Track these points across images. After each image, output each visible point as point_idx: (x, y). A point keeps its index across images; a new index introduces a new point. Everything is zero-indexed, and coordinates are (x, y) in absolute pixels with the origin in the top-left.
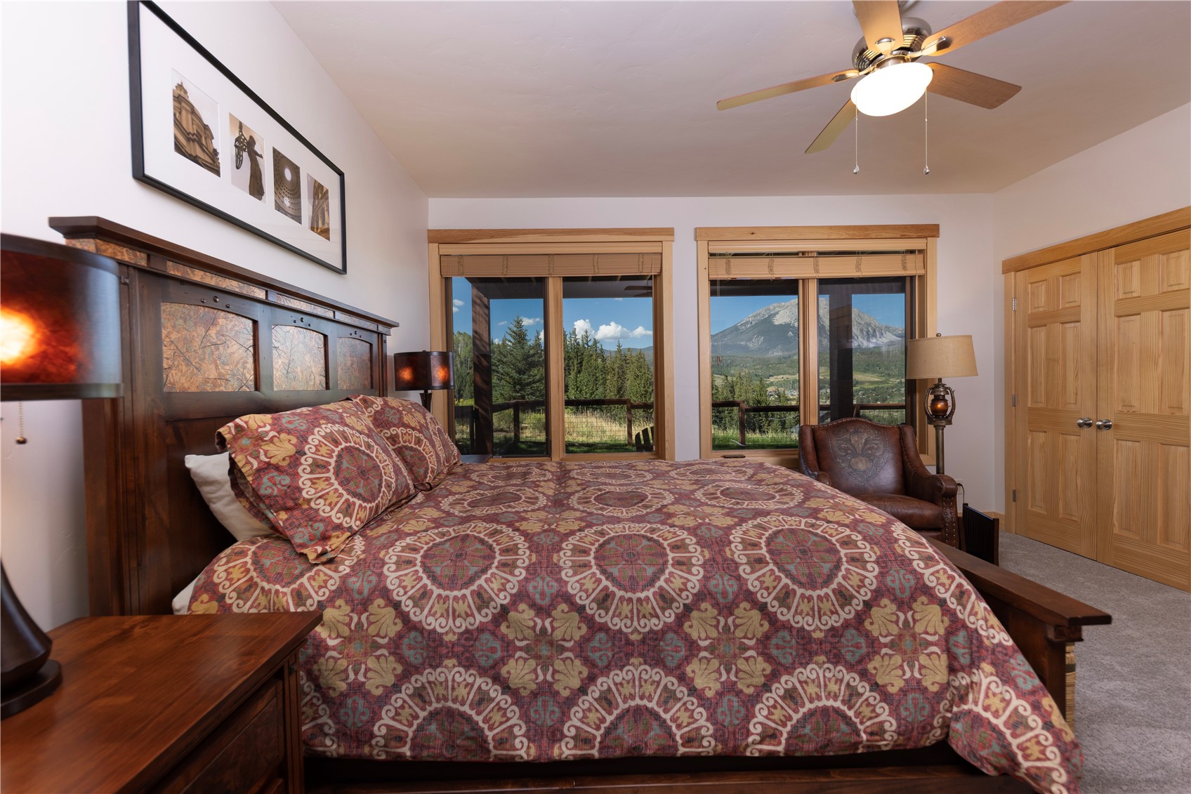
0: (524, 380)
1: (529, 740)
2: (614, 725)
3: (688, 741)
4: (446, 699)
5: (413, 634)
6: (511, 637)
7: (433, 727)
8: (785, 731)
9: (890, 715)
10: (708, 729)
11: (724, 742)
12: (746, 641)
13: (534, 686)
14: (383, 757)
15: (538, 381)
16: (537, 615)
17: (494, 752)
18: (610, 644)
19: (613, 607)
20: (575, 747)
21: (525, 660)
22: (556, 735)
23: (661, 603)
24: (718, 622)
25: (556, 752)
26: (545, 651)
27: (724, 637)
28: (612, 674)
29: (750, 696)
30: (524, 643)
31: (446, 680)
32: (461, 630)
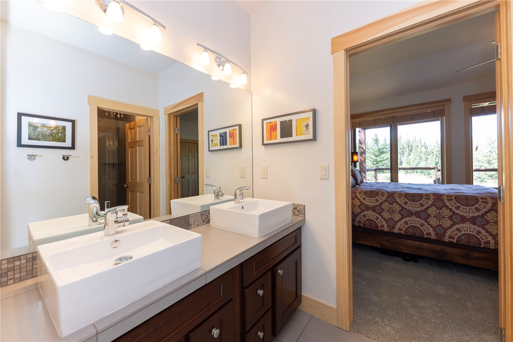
0: (378, 159)
1: (388, 227)
2: (408, 228)
3: (427, 234)
4: (370, 217)
5: (363, 205)
6: (383, 208)
7: (367, 222)
8: (456, 237)
9: (492, 239)
10: (433, 233)
11: (438, 237)
12: (445, 216)
13: (389, 218)
14: (357, 225)
15: (385, 160)
16: (389, 204)
17: (380, 228)
18: (407, 212)
19: (408, 205)
20: (398, 230)
21: (387, 213)
22: (394, 227)
23: (421, 205)
24: (437, 211)
25: (394, 231)
26: (391, 211)
27: (439, 214)
28: (407, 218)
29: (446, 228)
30: (386, 209)
31: (370, 214)
32: (373, 205)
